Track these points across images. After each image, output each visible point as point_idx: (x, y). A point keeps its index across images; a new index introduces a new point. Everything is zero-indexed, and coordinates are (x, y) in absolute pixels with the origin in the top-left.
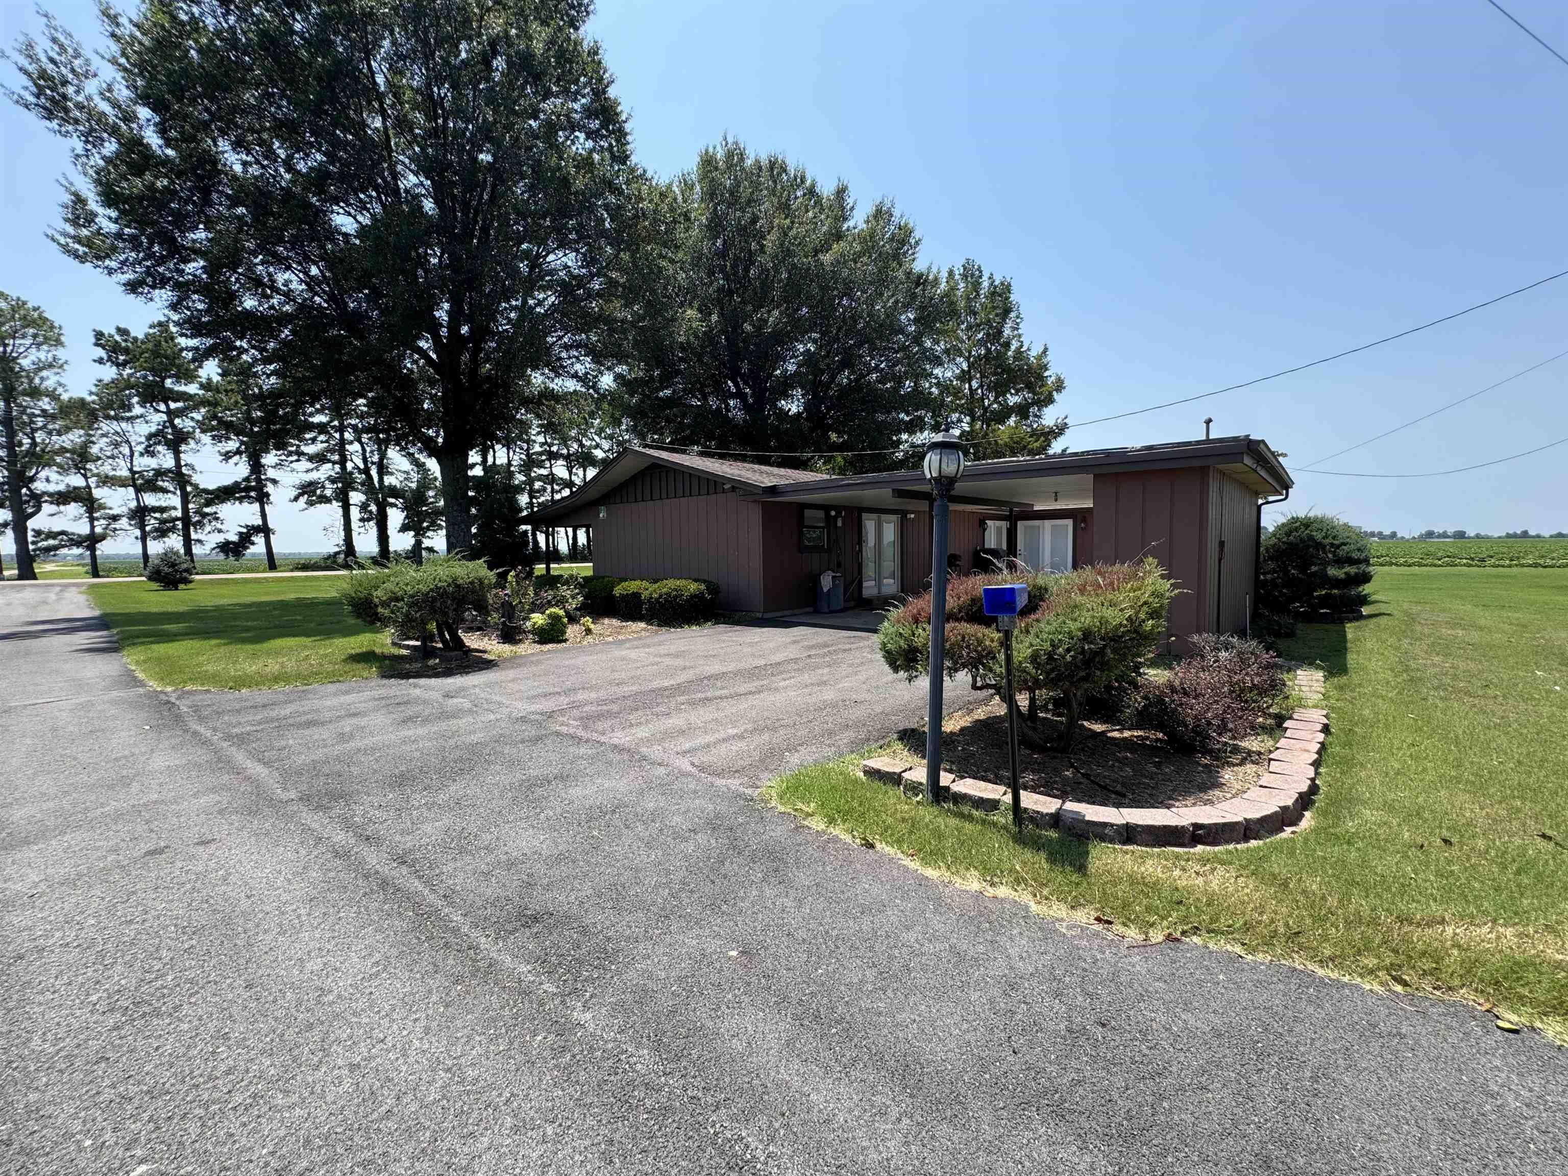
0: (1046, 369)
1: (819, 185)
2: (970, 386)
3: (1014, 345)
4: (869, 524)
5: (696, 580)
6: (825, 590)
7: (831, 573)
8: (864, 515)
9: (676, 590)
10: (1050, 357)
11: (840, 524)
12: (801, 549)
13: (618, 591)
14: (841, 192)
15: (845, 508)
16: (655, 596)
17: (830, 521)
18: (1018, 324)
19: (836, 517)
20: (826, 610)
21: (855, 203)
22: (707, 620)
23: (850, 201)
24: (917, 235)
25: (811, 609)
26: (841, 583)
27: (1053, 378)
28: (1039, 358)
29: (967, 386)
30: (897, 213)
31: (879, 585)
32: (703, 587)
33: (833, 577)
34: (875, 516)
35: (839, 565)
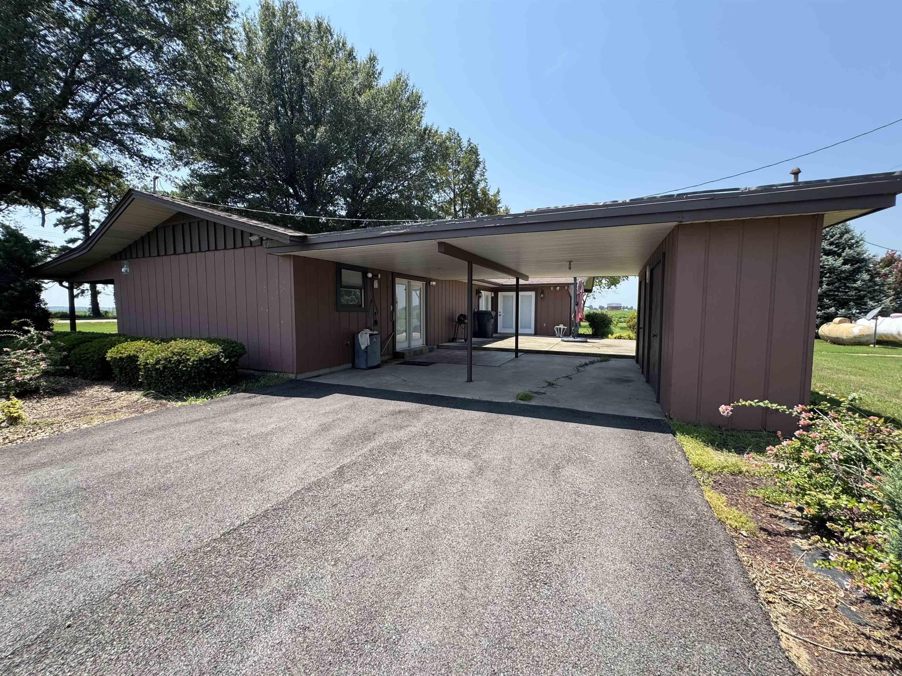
0: (500, 203)
1: (356, 50)
2: (455, 209)
3: (482, 185)
4: (400, 290)
5: (210, 341)
6: (363, 347)
7: (369, 332)
8: (397, 280)
9: (179, 354)
10: (501, 197)
11: (376, 285)
12: (339, 307)
13: (110, 354)
14: (372, 59)
15: (380, 271)
16: (151, 361)
17: (367, 283)
18: (484, 172)
19: (372, 280)
20: (364, 366)
21: (382, 70)
22: (221, 387)
23: (378, 68)
24: (424, 99)
25: (350, 365)
26: (377, 340)
27: (503, 208)
28: (495, 196)
29: (453, 208)
30: (410, 83)
31: (409, 338)
32: (217, 349)
33: (371, 335)
34: (405, 281)
35: (376, 322)
